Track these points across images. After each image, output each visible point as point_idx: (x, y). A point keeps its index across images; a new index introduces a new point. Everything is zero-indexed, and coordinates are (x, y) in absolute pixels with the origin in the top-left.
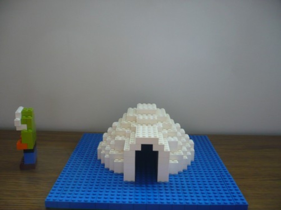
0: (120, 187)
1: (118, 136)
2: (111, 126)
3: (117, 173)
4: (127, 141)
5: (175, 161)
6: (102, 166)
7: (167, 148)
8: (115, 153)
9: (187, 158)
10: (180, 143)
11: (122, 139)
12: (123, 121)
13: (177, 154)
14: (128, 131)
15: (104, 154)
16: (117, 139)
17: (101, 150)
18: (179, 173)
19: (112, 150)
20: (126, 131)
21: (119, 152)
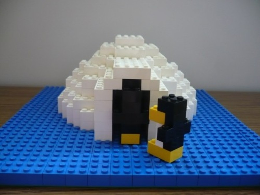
0: (88, 149)
1: (88, 75)
3: (84, 130)
4: (100, 80)
6: (64, 121)
7: (163, 87)
8: (81, 99)
10: (179, 86)
11: (92, 78)
12: (96, 55)
14: (101, 67)
15: (67, 104)
16: (84, 78)
17: (62, 99)
19: (77, 95)
20: (99, 68)
21: (88, 99)
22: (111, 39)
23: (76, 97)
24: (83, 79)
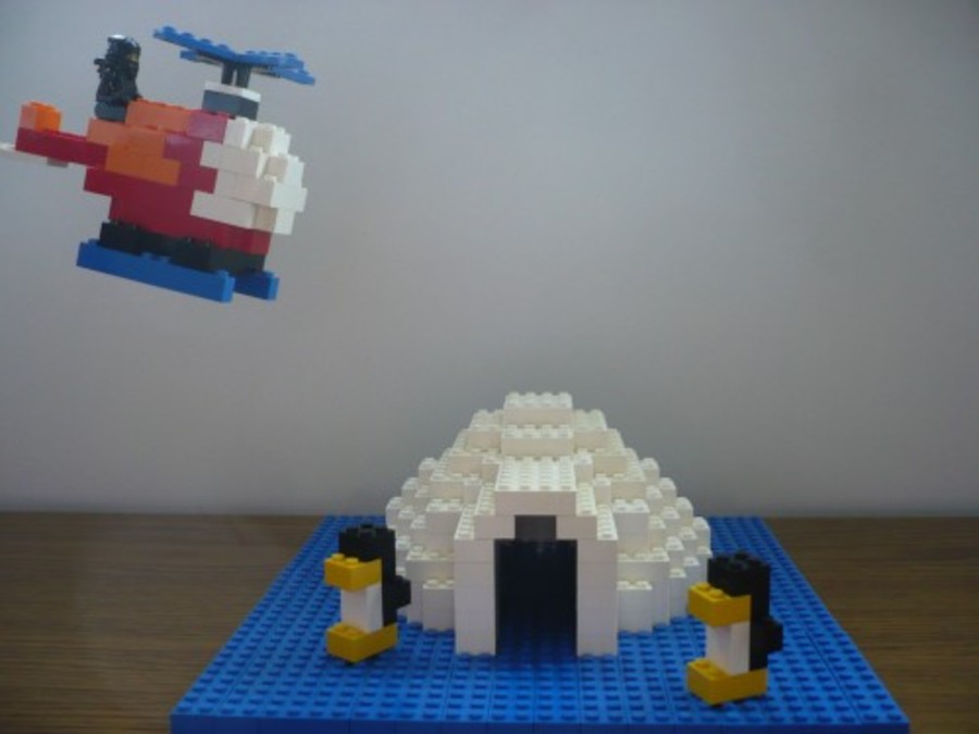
0: (442, 673)
1: (440, 500)
2: (415, 473)
3: (431, 630)
4: (466, 514)
5: (639, 583)
7: (607, 530)
8: (425, 557)
9: (683, 575)
10: (657, 522)
11: (451, 508)
12: (456, 450)
13: (649, 558)
14: (470, 481)
16: (432, 508)
18: (657, 629)
19: (416, 548)
20: (466, 481)
21: (440, 556)
22: (495, 403)
23: (412, 553)
24: (428, 510)
